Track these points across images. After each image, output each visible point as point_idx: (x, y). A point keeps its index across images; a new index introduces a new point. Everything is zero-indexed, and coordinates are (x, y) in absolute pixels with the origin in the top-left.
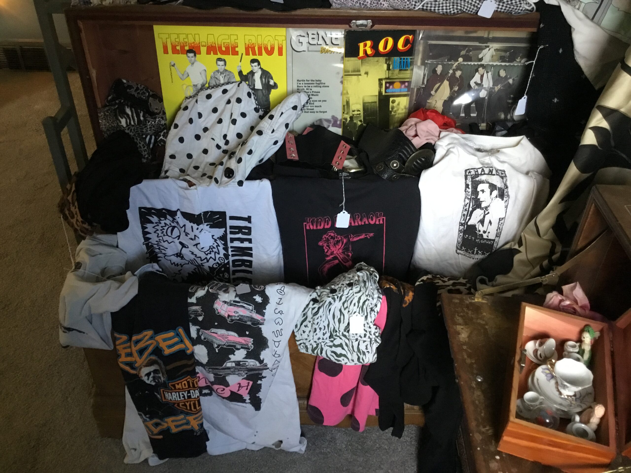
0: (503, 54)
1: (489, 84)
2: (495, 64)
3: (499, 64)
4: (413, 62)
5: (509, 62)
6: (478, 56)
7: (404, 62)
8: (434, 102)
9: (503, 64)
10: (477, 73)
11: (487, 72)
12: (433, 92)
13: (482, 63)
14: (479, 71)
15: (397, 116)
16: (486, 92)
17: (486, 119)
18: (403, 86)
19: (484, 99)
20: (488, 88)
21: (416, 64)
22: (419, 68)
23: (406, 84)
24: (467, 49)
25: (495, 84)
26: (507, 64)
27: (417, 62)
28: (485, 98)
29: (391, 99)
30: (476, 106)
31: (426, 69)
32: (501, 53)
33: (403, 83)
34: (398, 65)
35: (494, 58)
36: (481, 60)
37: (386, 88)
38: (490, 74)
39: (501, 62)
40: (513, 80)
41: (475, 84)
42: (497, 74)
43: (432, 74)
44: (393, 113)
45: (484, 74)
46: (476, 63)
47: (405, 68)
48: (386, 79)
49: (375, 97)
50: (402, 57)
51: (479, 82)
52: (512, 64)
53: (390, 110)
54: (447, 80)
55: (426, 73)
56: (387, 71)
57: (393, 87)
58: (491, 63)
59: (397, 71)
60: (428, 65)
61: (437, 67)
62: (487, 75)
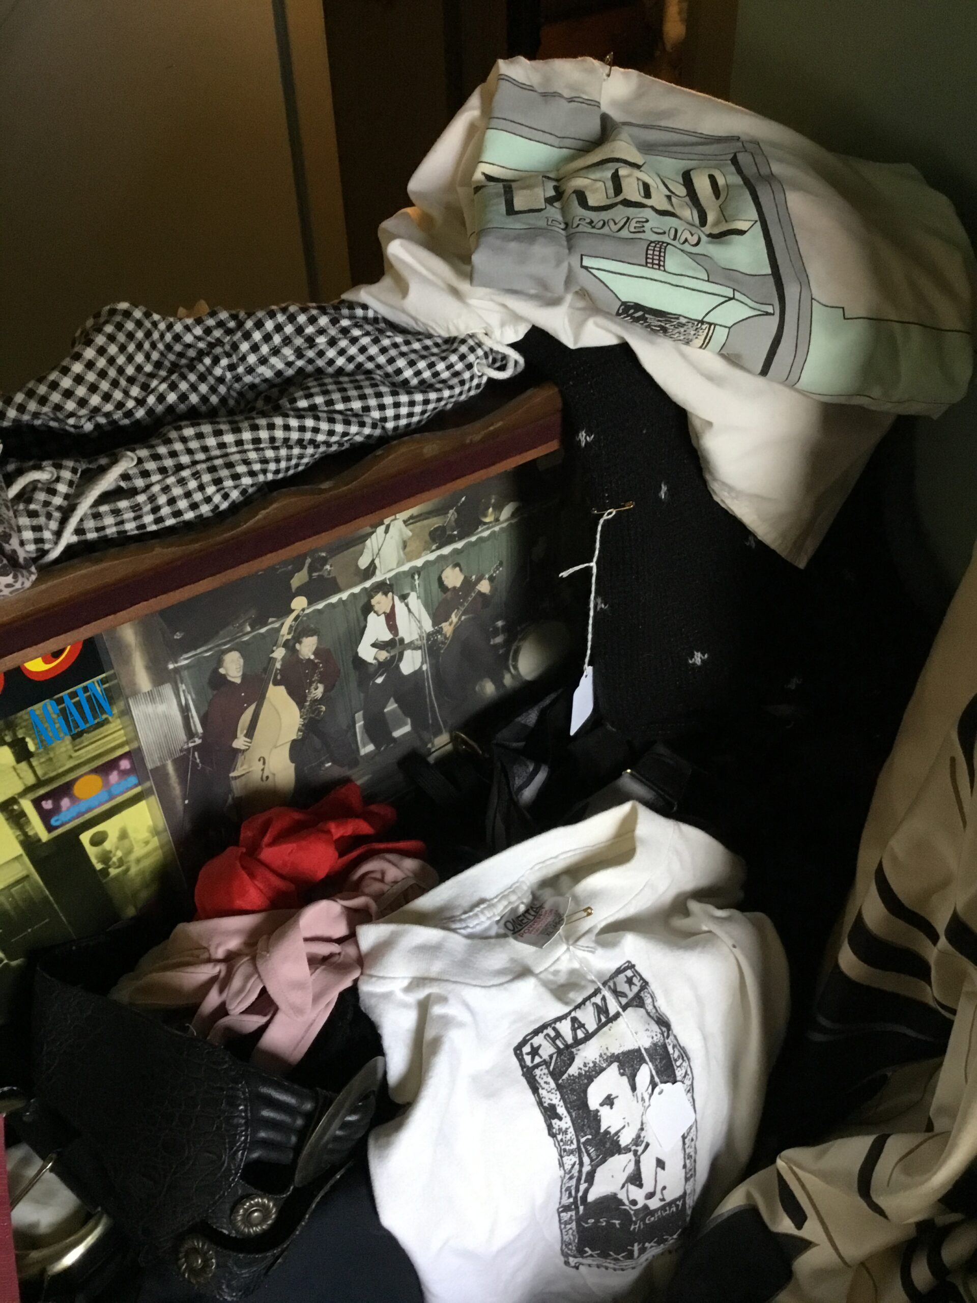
0: (436, 522)
1: (421, 628)
2: (419, 563)
3: (432, 557)
4: (118, 687)
5: (461, 538)
6: (357, 566)
7: (78, 705)
8: (257, 767)
9: (446, 550)
10: (372, 617)
11: (404, 597)
12: (240, 743)
13: (378, 578)
14: (376, 608)
15: (133, 870)
16: (418, 653)
17: (445, 722)
18: (114, 777)
19: (418, 673)
20: (421, 638)
21: (135, 693)
22: (151, 697)
23: (125, 764)
24: (308, 561)
25: (438, 616)
26: (459, 545)
27: (133, 683)
28: (421, 668)
29: (85, 838)
30: (400, 707)
31: (183, 687)
32: (426, 522)
33: (106, 769)
34: (60, 723)
35: (412, 546)
36: (371, 570)
37: (45, 816)
38: (413, 599)
39: (438, 548)
40: (491, 579)
41: (376, 650)
42: (435, 586)
43: (210, 693)
44: (113, 872)
45: (393, 607)
46: (356, 590)
47: (92, 722)
48: (28, 790)
49: (17, 865)
50: (64, 694)
51: (387, 636)
52: (473, 539)
53: (99, 866)
54: (276, 683)
55: (189, 700)
56: (24, 765)
57: (74, 799)
58: (406, 567)
59: (63, 746)
60: (185, 673)
61: (220, 663)
62: (407, 605)
